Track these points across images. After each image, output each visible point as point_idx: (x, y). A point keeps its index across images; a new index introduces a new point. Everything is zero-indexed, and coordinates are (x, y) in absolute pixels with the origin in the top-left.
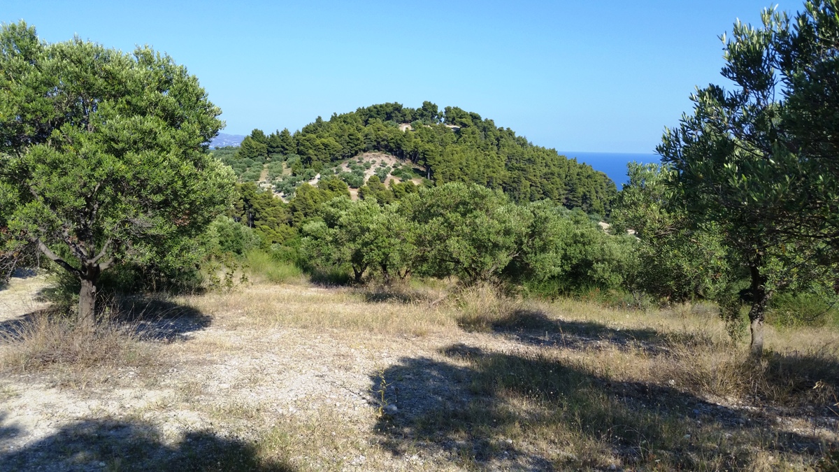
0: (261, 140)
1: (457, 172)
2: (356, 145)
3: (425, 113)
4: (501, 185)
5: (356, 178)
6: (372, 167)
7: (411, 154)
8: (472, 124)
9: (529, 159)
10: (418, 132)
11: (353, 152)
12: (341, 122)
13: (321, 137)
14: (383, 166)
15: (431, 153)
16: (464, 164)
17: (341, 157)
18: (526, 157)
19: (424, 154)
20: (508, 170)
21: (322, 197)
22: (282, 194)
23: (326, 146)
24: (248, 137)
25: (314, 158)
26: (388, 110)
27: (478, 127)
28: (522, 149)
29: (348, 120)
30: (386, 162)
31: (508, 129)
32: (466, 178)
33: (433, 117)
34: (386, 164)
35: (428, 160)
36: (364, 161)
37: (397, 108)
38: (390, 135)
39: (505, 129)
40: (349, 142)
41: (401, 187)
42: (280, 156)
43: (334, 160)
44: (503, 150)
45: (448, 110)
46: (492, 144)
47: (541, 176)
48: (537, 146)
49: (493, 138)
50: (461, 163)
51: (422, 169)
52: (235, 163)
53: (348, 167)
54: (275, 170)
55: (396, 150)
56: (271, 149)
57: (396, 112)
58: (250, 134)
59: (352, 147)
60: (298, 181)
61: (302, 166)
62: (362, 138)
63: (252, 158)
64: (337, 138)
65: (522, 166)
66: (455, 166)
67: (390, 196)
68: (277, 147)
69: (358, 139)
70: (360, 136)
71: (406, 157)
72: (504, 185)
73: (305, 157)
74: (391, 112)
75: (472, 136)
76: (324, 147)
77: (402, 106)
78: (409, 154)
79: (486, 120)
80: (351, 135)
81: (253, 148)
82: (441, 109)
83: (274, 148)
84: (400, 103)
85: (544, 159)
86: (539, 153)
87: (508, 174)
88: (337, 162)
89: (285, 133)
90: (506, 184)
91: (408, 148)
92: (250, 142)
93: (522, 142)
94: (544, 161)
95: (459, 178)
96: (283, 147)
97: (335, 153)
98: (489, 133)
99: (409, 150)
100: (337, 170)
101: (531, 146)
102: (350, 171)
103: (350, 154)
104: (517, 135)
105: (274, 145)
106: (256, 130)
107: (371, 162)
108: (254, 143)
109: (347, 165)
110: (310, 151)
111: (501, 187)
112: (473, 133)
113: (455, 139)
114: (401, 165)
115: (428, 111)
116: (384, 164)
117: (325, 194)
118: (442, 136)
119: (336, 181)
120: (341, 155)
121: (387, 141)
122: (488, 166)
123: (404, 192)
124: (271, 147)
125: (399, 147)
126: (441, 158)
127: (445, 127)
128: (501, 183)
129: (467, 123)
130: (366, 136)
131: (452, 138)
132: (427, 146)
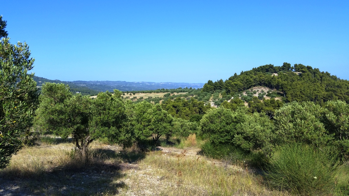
0: (211, 84)
1: (298, 93)
2: (250, 84)
3: (284, 68)
4: (322, 98)
5: (249, 98)
6: (257, 93)
7: (276, 86)
8: (307, 71)
9: (338, 86)
10: (280, 76)
11: (249, 87)
12: (245, 74)
13: (234, 81)
14: (262, 92)
15: (285, 85)
16: (303, 89)
17: (243, 89)
18: (336, 84)
19: (282, 86)
20: (327, 91)
21: (231, 106)
22: (217, 106)
23: (236, 85)
24: (206, 83)
25: (231, 90)
26: (267, 68)
27: (311, 72)
28: (334, 81)
29: (248, 74)
30: (264, 90)
31: (327, 72)
32: (303, 96)
33: (288, 69)
34: (264, 91)
35: (284, 89)
36: (253, 90)
37: (271, 66)
38: (266, 78)
39: (325, 72)
40: (247, 83)
41: (268, 101)
42: (219, 90)
43: (240, 91)
44: (324, 82)
45: (296, 65)
46: (318, 80)
47: (345, 94)
48: (342, 80)
49: (318, 77)
50: (301, 89)
51: (282, 93)
52: (201, 94)
53: (246, 93)
54: (215, 96)
55: (269, 85)
56: (215, 88)
57: (271, 68)
58: (207, 82)
59: (248, 85)
60: (224, 100)
61: (226, 94)
62: (253, 81)
63: (207, 92)
64: (241, 81)
65: (334, 89)
66: (297, 91)
67: (263, 105)
68: (218, 87)
69: (251, 81)
70: (251, 80)
71: (273, 88)
72: (324, 99)
73: (227, 90)
74: (268, 69)
75: (307, 76)
76: (235, 86)
77: (273, 65)
78: (275, 86)
79: (315, 69)
80: (247, 80)
81: (208, 88)
82: (292, 65)
83: (217, 87)
84: (272, 64)
85: (346, 85)
86: (343, 83)
87: (326, 93)
88: (241, 91)
89: (221, 81)
90: (325, 98)
91: (274, 83)
92: (207, 86)
93: (334, 78)
94: (347, 86)
95: (299, 96)
96: (220, 87)
97: (240, 88)
98: (316, 74)
99: (275, 84)
100: (241, 95)
101: (339, 79)
102: (246, 95)
103: (247, 88)
104: (331, 75)
105: (217, 86)
106: (209, 81)
107: (256, 91)
108: (208, 86)
109: (245, 92)
110: (229, 87)
111: (322, 99)
112: (308, 75)
113: (299, 78)
114: (271, 91)
115: (286, 66)
116: (262, 91)
117: (232, 105)
118: (292, 77)
119: (238, 100)
120: (243, 88)
121: (264, 81)
122: (315, 90)
123: (270, 103)
124: (215, 87)
125: (270, 83)
126: (291, 87)
127: (293, 73)
128: (322, 97)
129: (305, 71)
130: (255, 79)
131: (297, 78)
132: (284, 82)
